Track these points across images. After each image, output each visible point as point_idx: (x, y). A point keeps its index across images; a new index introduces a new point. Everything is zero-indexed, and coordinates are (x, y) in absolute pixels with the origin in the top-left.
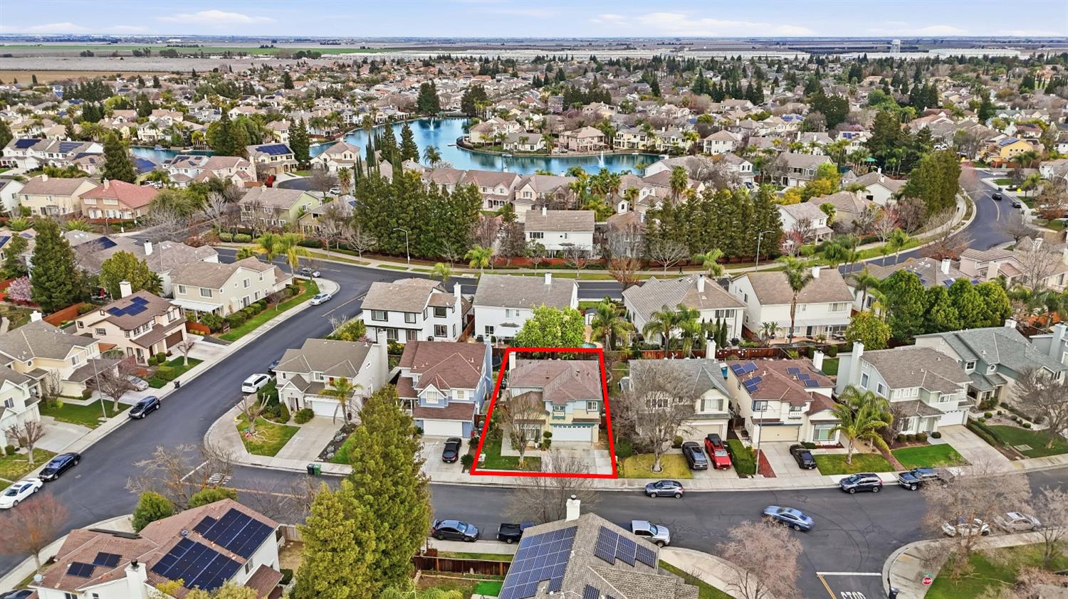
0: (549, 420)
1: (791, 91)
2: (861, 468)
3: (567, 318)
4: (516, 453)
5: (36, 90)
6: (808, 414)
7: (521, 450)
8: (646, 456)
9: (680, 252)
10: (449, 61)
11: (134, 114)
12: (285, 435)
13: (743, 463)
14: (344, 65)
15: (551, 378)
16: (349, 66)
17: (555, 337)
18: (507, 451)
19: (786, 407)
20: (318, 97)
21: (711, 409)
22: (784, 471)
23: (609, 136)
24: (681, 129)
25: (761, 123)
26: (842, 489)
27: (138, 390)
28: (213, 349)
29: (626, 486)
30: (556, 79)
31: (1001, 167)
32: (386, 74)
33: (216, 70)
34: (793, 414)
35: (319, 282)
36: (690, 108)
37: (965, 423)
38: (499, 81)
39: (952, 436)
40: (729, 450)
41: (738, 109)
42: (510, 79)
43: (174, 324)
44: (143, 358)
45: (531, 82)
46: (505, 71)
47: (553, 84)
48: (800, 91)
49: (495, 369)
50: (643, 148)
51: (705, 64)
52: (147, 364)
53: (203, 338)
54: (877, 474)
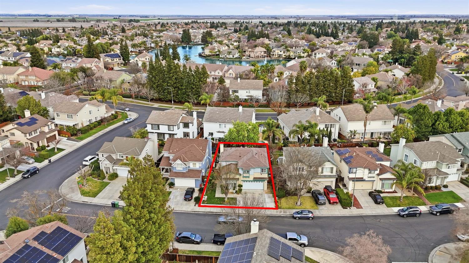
0: (241, 178)
1: (350, 34)
2: (408, 204)
3: (250, 127)
4: (223, 196)
5: (9, 33)
6: (378, 175)
7: (226, 194)
8: (293, 197)
9: (305, 99)
10: (197, 23)
11: (51, 42)
12: (102, 186)
13: (345, 201)
14: (149, 25)
15: (242, 156)
16: (152, 25)
17: (244, 136)
18: (218, 194)
19: (367, 171)
20: (136, 36)
21: (327, 172)
22: (367, 205)
23: (269, 52)
24: (302, 48)
25: (338, 46)
26: (399, 215)
27: (29, 164)
28: (72, 144)
29: (282, 213)
30: (244, 29)
31: (451, 64)
32: (168, 28)
33: (92, 26)
34: (370, 175)
35: (128, 113)
36: (306, 40)
37: (459, 180)
38: (218, 31)
39: (453, 187)
40: (337, 194)
41: (328, 41)
42: (223, 30)
43: (51, 131)
44: (34, 148)
45: (233, 31)
46: (222, 27)
47: (243, 32)
48: (354, 34)
49: (213, 153)
50: (284, 57)
51: (311, 24)
52: (35, 151)
53: (67, 138)
54: (418, 207)
